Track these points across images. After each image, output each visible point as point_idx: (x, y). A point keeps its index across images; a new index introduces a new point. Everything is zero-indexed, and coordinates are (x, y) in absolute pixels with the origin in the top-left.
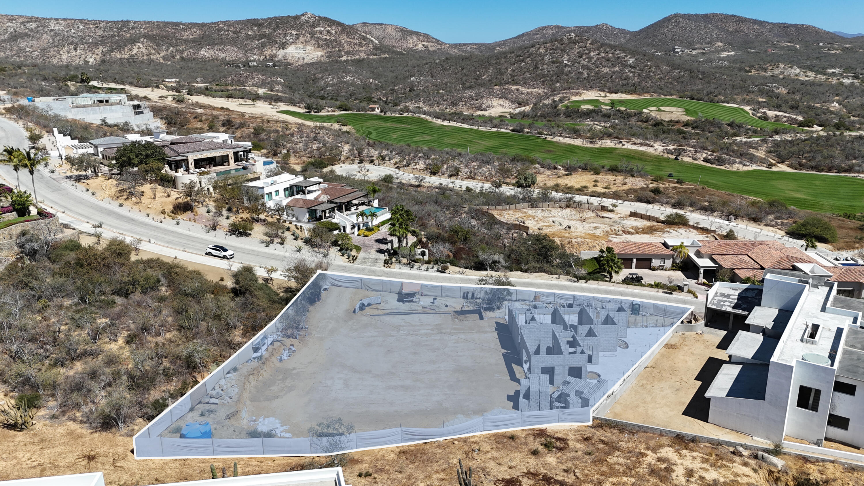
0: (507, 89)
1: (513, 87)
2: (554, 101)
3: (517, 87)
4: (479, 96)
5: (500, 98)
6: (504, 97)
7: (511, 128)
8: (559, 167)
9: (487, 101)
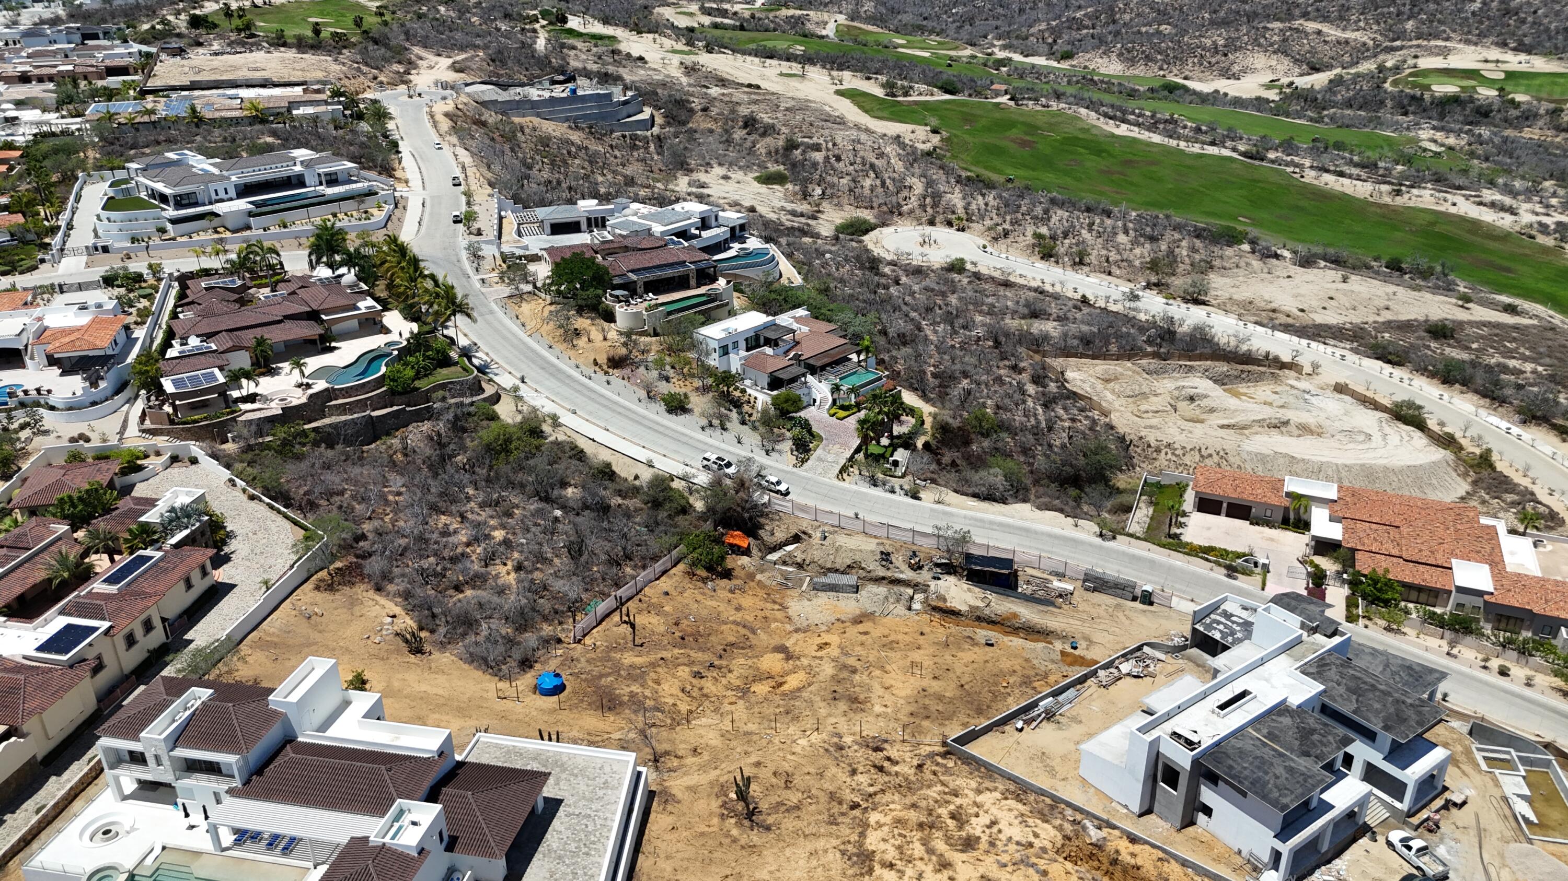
0: (1297, 30)
1: (1311, 26)
2: (1381, 68)
3: (1318, 26)
4: (1232, 46)
5: (1275, 52)
6: (1283, 50)
7: (1242, 148)
8: (1286, 254)
9: (1245, 58)
